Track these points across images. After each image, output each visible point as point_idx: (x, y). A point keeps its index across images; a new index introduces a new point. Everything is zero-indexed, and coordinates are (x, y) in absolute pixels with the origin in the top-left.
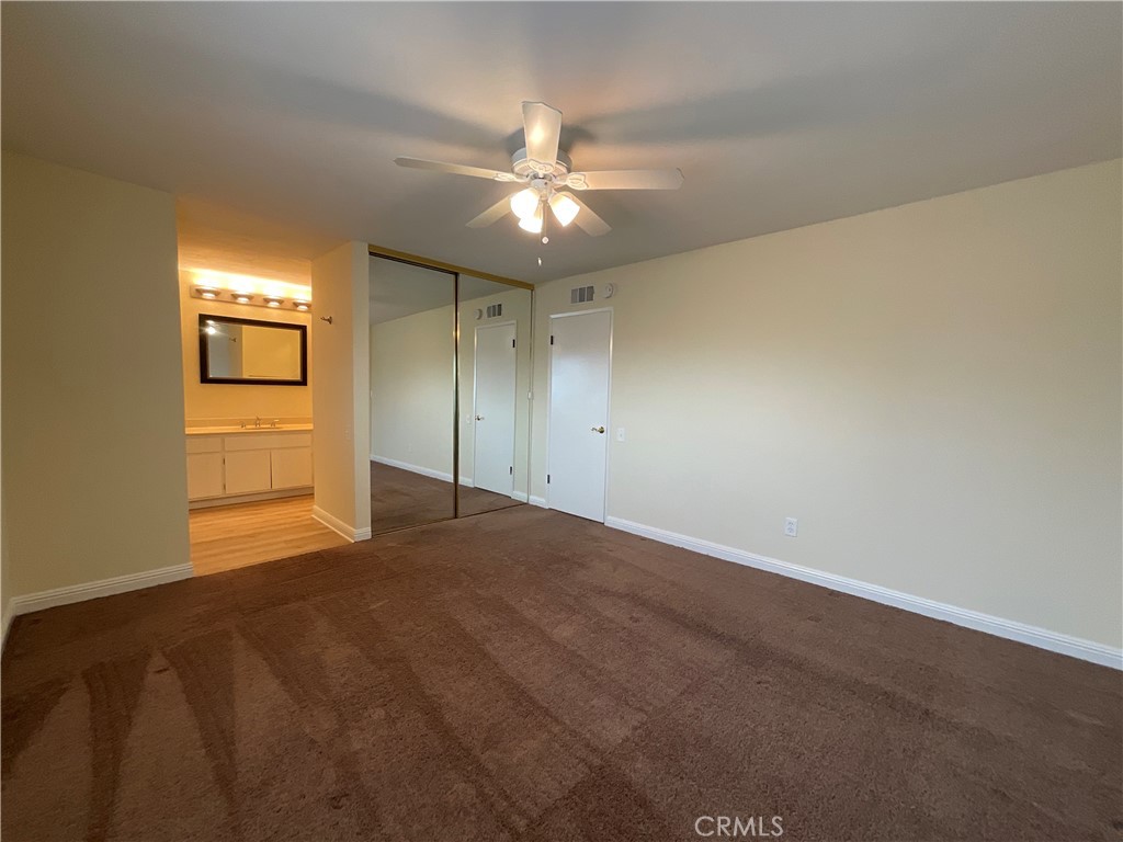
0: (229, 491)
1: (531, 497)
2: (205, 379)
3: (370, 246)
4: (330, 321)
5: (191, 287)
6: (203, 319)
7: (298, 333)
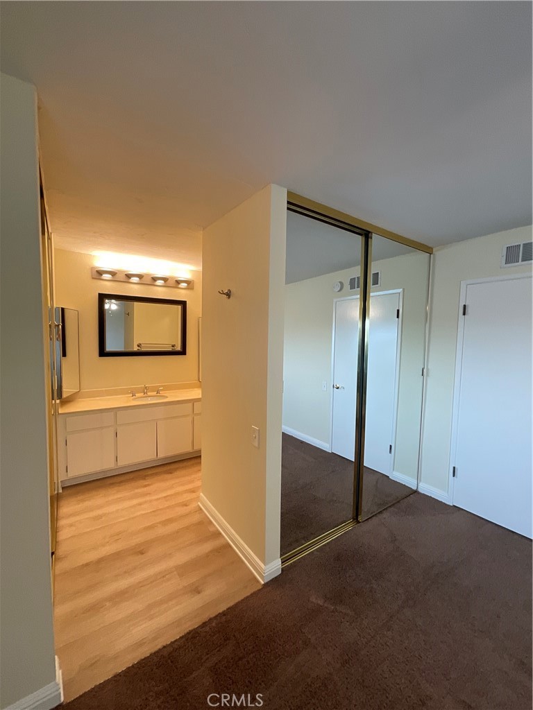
0: (121, 463)
1: (420, 484)
2: (103, 353)
3: (289, 194)
4: (228, 295)
5: (92, 268)
6: (102, 298)
7: (179, 307)
